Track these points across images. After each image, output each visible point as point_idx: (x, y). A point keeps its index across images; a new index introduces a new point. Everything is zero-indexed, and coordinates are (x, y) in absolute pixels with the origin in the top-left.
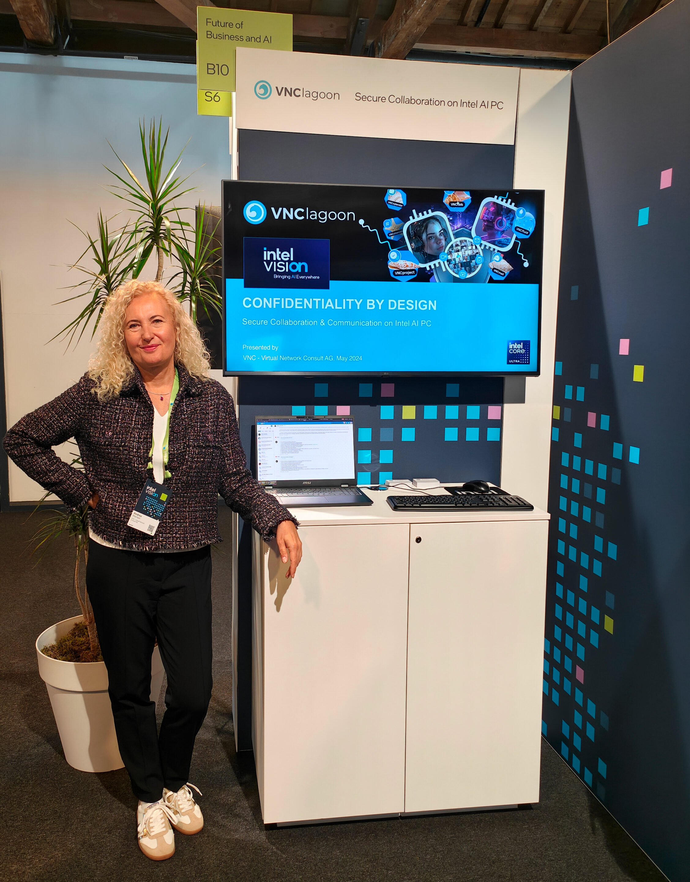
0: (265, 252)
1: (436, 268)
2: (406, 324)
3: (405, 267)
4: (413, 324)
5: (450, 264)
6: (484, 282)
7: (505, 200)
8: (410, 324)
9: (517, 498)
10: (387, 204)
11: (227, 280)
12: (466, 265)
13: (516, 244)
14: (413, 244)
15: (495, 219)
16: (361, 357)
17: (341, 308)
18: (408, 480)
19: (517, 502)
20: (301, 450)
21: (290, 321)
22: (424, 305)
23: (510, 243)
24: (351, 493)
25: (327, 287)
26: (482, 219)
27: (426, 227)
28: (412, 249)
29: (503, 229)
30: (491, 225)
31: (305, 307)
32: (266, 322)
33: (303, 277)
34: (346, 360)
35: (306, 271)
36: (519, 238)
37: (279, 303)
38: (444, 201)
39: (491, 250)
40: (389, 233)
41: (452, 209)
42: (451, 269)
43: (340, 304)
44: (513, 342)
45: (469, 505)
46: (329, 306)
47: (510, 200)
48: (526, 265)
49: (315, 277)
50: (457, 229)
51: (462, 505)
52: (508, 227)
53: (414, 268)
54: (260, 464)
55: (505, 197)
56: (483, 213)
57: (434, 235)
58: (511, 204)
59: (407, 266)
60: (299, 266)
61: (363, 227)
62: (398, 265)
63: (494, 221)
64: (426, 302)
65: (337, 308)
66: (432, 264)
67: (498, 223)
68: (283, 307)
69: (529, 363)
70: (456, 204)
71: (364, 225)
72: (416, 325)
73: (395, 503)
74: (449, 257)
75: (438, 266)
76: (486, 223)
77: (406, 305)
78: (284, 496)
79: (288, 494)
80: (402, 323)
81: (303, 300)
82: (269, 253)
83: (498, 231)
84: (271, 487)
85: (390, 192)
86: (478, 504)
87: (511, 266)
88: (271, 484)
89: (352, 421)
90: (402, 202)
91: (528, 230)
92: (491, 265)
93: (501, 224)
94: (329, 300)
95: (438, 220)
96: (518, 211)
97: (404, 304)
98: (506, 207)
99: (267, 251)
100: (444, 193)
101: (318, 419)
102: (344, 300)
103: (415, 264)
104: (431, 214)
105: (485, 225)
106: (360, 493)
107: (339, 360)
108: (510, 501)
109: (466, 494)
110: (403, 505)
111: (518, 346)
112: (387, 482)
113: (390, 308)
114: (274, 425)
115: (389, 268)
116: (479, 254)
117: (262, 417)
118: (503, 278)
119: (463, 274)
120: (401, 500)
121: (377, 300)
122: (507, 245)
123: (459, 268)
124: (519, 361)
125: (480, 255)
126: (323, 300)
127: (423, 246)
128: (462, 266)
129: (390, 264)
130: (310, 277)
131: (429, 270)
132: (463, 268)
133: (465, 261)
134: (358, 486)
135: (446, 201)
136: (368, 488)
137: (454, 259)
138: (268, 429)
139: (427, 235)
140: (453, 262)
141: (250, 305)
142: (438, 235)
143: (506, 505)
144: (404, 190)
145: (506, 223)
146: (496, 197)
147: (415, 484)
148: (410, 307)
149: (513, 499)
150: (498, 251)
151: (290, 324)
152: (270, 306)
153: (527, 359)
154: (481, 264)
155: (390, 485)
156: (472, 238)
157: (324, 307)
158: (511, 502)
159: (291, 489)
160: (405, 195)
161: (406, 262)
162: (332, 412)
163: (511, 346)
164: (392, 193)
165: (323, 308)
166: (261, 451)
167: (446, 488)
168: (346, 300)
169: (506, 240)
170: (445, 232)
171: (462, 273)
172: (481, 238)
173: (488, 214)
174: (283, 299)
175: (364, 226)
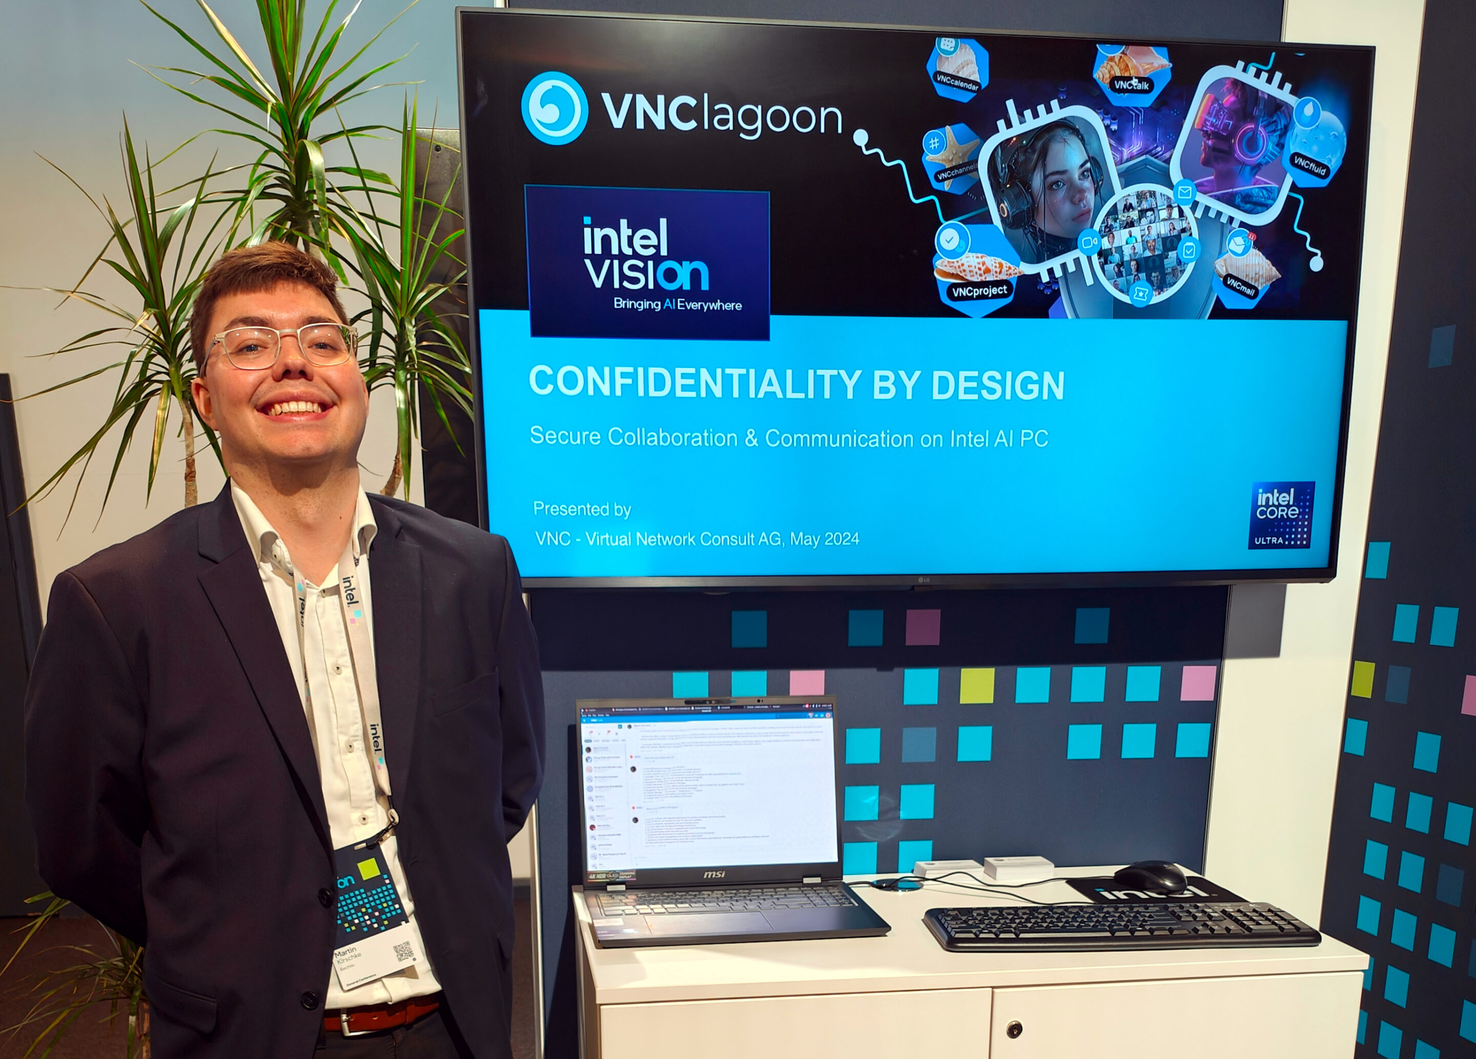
0: (587, 231)
1: (1068, 275)
2: (978, 440)
3: (981, 275)
4: (998, 440)
5: (1106, 263)
6: (1200, 317)
7: (1264, 76)
8: (991, 441)
9: (1270, 910)
10: (934, 83)
11: (482, 312)
12: (1151, 264)
13: (1291, 204)
14: (1005, 205)
15: (1236, 128)
16: (857, 534)
17: (802, 396)
18: (972, 862)
19: (1274, 923)
20: (699, 788)
21: (661, 435)
22: (1030, 387)
23: (1275, 200)
24: (830, 900)
25: (762, 334)
26: (1202, 130)
27: (1044, 154)
28: (1003, 220)
29: (1257, 158)
30: (1224, 147)
31: (703, 394)
32: (595, 438)
33: (694, 306)
34: (816, 544)
35: (705, 286)
36: (1300, 185)
37: (629, 381)
38: (1095, 76)
39: (1222, 220)
40: (939, 173)
41: (1117, 100)
42: (1108, 280)
43: (800, 385)
44: (1269, 488)
45: (1148, 933)
46: (770, 389)
47: (1278, 76)
48: (1317, 264)
49: (729, 306)
50: (1131, 158)
51: (1128, 934)
52: (1272, 153)
53: (1005, 277)
54: (592, 827)
55: (1267, 65)
56: (1203, 112)
57: (1064, 177)
58: (1281, 86)
59: (987, 271)
60: (684, 272)
61: (866, 153)
62: (962, 268)
63: (1232, 134)
64: (1035, 377)
65: (790, 395)
66: (1055, 264)
67: (1244, 142)
68: (641, 393)
69: (1308, 546)
70: (1130, 85)
71: (868, 147)
72: (1006, 445)
73: (949, 929)
74: (1105, 244)
75: (1074, 269)
76: (1210, 143)
77: (981, 386)
78: (656, 911)
79: (666, 906)
80: (967, 438)
81: (698, 372)
82: (599, 233)
83: (1244, 164)
84: (623, 887)
85: (942, 47)
86: (1171, 930)
87: (1274, 269)
88: (622, 878)
89: (832, 710)
90: (975, 77)
91: (1326, 163)
92: (1221, 267)
93: (1252, 144)
94: (770, 373)
95: (1076, 132)
96: (1301, 106)
97: (974, 384)
98: (1269, 95)
99: (592, 227)
100: (1097, 49)
101: (742, 707)
102: (811, 372)
103: (1009, 264)
104: (1058, 113)
105: (1209, 147)
106: (852, 900)
107: (797, 543)
108: (1254, 920)
109: (1125, 897)
110: (972, 936)
111: (1281, 499)
112: (920, 867)
113: (936, 396)
114: (625, 725)
115: (935, 278)
116: (1188, 233)
117: (593, 703)
118: (1251, 305)
119: (1141, 294)
120: (965, 922)
121: (902, 374)
122: (1267, 207)
123: (1131, 274)
124: (1281, 540)
125: (1191, 235)
126: (752, 372)
127: (1033, 211)
128: (1138, 270)
129: (941, 264)
130: (716, 306)
131: (1047, 283)
132: (1143, 275)
133: (1148, 254)
134: (847, 879)
135: (1101, 74)
136: (872, 884)
137: (1120, 249)
138: (612, 736)
139: (1046, 177)
140: (1116, 257)
141: (550, 388)
142: (1076, 175)
143: (1247, 933)
144: (984, 40)
145: (1267, 144)
146: (1241, 64)
147: (992, 871)
148: (992, 391)
149: (1261, 915)
150: (1243, 224)
151: (661, 443)
152: (606, 390)
153: (1303, 533)
154: (1194, 263)
155: (927, 877)
156: (1170, 186)
157: (756, 394)
158: (1258, 924)
159: (675, 892)
160: (985, 54)
161: (984, 259)
162: (779, 688)
163: (1262, 500)
164: (948, 49)
165: (752, 395)
166: (593, 794)
167: (1074, 883)
168: (815, 372)
169: (1265, 192)
170: (1095, 167)
171: (1139, 291)
172: (1198, 185)
173: (1217, 116)
174: (641, 370)
175: (867, 149)
